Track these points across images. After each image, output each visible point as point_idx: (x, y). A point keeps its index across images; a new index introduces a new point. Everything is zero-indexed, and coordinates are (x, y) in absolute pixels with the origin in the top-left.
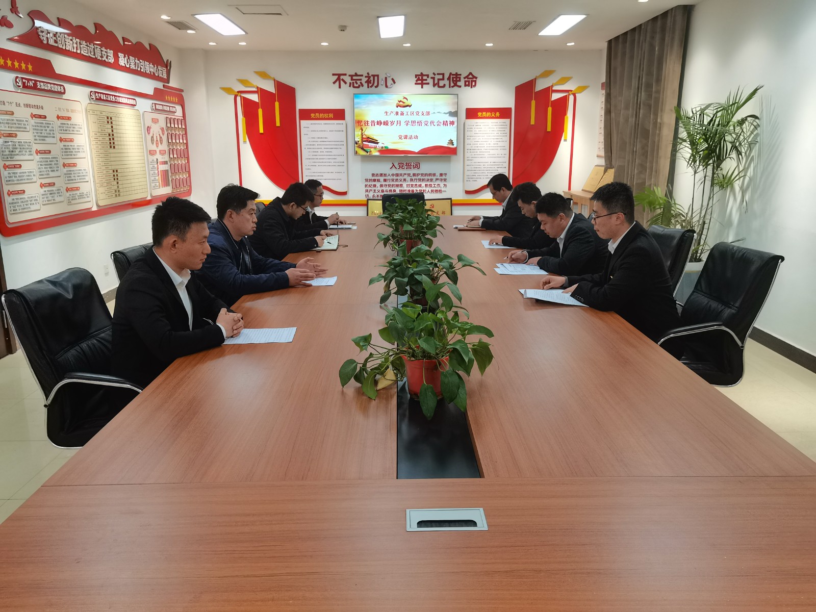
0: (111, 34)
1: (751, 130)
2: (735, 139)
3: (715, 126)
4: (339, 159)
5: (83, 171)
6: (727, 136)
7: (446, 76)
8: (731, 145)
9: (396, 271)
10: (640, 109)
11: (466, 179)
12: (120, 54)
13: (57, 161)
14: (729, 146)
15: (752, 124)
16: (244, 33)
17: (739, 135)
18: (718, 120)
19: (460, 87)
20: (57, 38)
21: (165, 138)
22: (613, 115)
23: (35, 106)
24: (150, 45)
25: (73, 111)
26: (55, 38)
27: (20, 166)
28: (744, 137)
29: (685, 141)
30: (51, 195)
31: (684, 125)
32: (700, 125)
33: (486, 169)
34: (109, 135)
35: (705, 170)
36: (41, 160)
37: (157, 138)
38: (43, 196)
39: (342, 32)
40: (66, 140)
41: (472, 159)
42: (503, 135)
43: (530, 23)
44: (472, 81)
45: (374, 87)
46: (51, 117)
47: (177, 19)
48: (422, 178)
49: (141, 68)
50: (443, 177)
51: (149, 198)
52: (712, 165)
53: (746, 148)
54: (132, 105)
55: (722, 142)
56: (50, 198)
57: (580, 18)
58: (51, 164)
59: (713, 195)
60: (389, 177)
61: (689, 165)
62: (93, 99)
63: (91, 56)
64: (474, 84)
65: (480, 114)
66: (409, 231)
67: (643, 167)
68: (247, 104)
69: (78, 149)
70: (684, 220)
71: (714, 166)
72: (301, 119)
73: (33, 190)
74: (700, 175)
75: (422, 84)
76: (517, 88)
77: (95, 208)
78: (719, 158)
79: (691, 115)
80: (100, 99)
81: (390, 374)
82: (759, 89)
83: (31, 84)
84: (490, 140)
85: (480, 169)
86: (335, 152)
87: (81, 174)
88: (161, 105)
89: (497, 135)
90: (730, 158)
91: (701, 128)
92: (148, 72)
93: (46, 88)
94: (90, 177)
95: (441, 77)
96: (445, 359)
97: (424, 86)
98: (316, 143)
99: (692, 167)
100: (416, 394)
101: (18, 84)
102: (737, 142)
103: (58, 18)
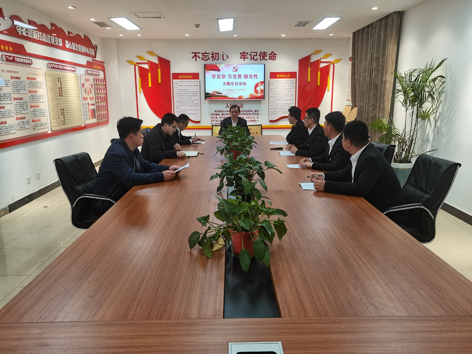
0: (61, 29)
1: (440, 84)
2: (431, 90)
3: (418, 82)
4: (196, 102)
5: (43, 110)
6: (426, 88)
7: (258, 54)
8: (428, 94)
9: (227, 172)
10: (372, 72)
11: (270, 114)
12: (66, 41)
13: (27, 104)
14: (427, 94)
15: (441, 81)
16: (139, 29)
17: (433, 87)
18: (420, 79)
19: (266, 60)
20: (27, 32)
21: (93, 90)
22: (356, 76)
23: (13, 71)
24: (84, 36)
25: (37, 74)
26: (26, 32)
27: (4, 107)
28: (436, 89)
29: (401, 91)
30: (23, 125)
31: (399, 82)
32: (410, 81)
33: (282, 108)
34: (59, 88)
35: (413, 109)
36: (17, 103)
37: (88, 90)
38: (18, 125)
39: (197, 28)
40: (32, 92)
41: (274, 102)
42: (292, 88)
43: (308, 22)
44: (273, 57)
45: (216, 60)
46: (24, 78)
47: (99, 21)
48: (244, 113)
49: (79, 49)
50: (256, 112)
51: (83, 125)
52: (417, 105)
53: (437, 95)
54: (73, 71)
55: (423, 92)
56: (22, 126)
57: (337, 19)
58: (23, 106)
59: (418, 123)
60: (225, 113)
61: (403, 106)
62: (49, 67)
63: (48, 42)
64: (274, 58)
65: (278, 76)
66: (236, 145)
67: (375, 107)
68: (142, 70)
69: (40, 97)
70: (400, 138)
71: (418, 106)
72: (173, 79)
73: (11, 121)
74: (410, 111)
75: (244, 58)
76: (300, 60)
77: (50, 132)
78: (421, 101)
79: (404, 76)
80: (54, 68)
81: (221, 241)
82: (444, 61)
83: (11, 58)
84: (284, 91)
85: (278, 108)
86: (193, 98)
87: (42, 112)
88: (91, 71)
89: (289, 88)
90: (428, 101)
91: (410, 84)
92: (83, 52)
93: (20, 61)
94: (47, 114)
95: (255, 54)
96: (256, 231)
97: (245, 59)
98: (182, 93)
99: (405, 107)
100: (238, 254)
101: (3, 59)
102: (431, 92)
103: (29, 20)
